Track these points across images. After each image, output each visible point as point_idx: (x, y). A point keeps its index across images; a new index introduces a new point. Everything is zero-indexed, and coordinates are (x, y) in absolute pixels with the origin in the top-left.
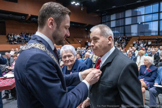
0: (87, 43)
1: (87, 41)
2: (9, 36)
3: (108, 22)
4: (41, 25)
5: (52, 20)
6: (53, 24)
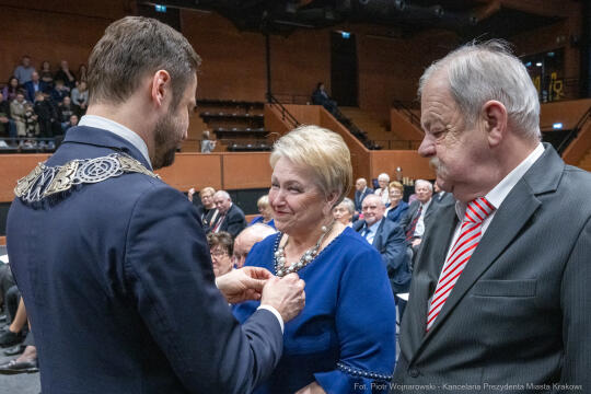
4: (116, 90)
5: (165, 80)
6: (165, 91)
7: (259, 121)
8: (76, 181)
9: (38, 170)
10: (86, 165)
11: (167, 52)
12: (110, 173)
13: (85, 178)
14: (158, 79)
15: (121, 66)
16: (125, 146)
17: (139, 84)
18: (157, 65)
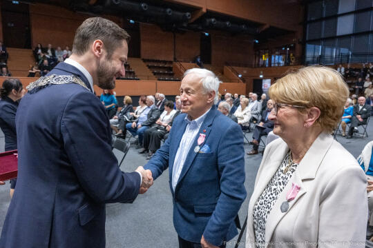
0: (261, 81)
1: (261, 76)
2: (40, 51)
3: (327, 18)
5: (101, 45)
6: (101, 50)
8: (49, 82)
13: (53, 82)
14: (95, 44)
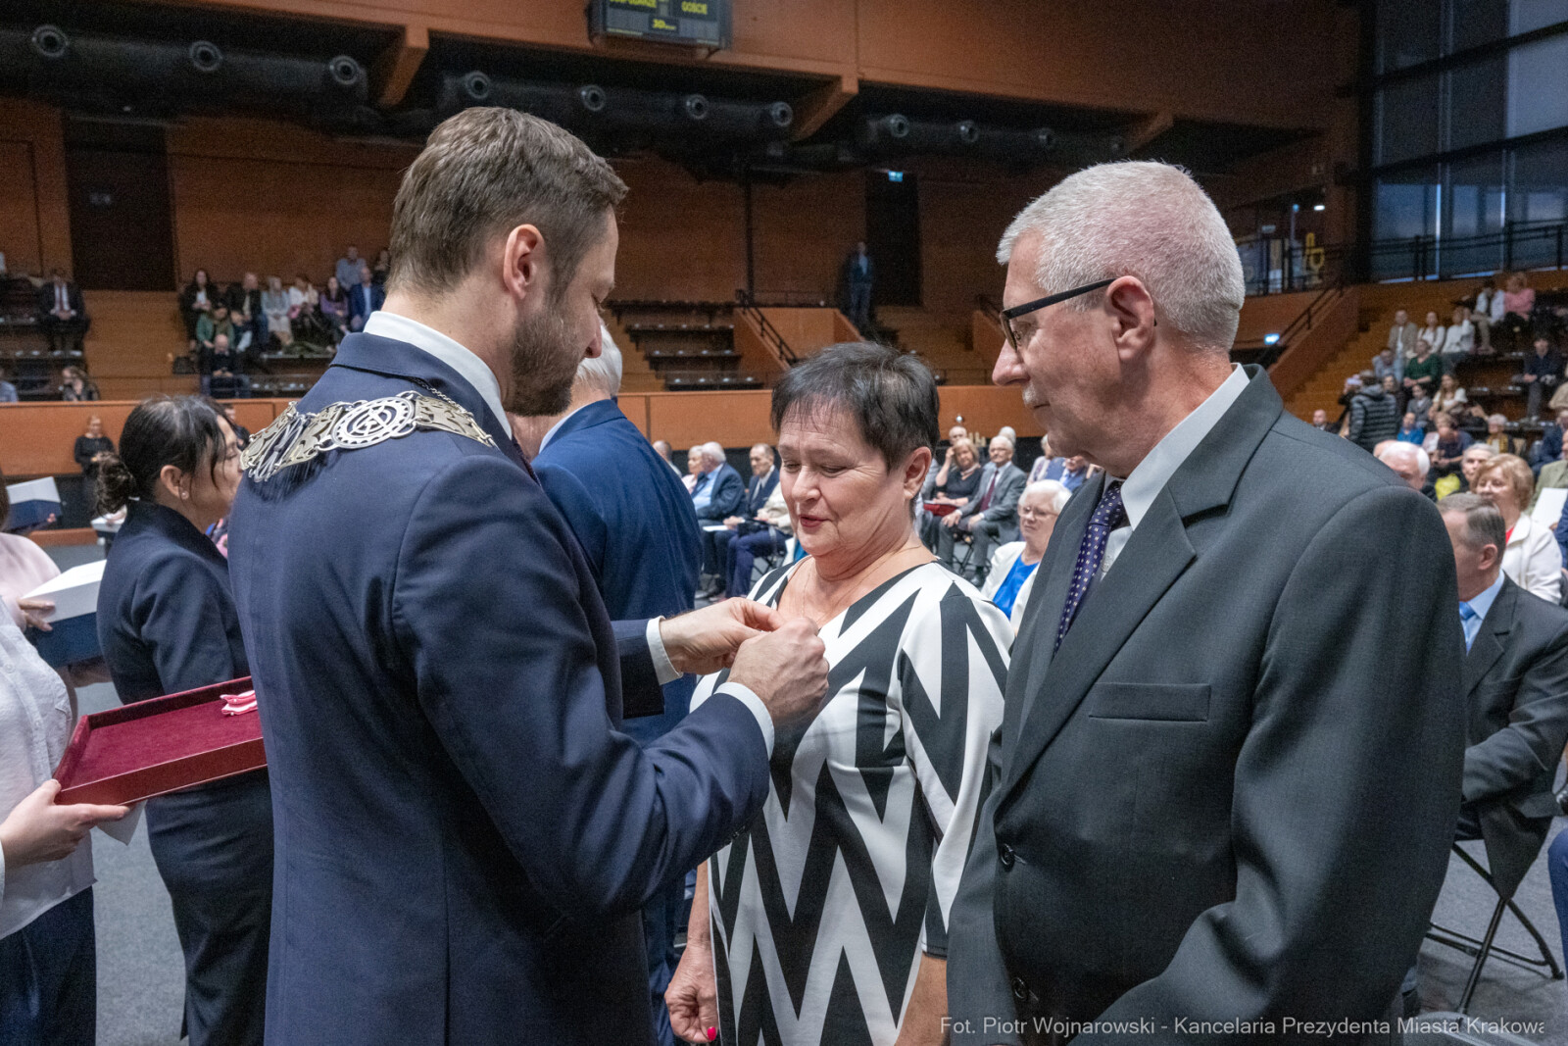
2: (202, 298)
4: (434, 265)
5: (532, 243)
6: (534, 268)
7: (726, 337)
8: (327, 444)
9: (281, 421)
10: (354, 412)
11: (538, 185)
12: (391, 429)
13: (344, 437)
14: (513, 243)
15: (447, 217)
16: (438, 375)
17: (480, 252)
18: (514, 216)
